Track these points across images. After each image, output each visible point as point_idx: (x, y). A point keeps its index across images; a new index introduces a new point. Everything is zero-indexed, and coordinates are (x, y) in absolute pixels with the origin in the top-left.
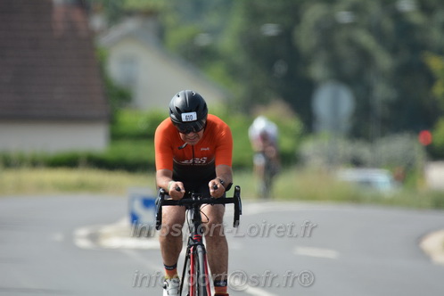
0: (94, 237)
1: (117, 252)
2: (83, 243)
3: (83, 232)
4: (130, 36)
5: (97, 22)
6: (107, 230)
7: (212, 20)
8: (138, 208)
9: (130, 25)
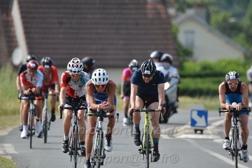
5: (172, 11)
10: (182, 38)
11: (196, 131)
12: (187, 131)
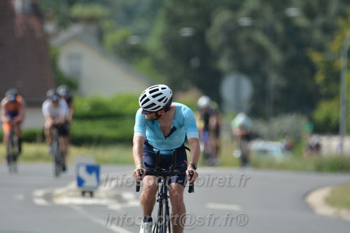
0: (48, 197)
1: (67, 208)
2: (41, 202)
3: (40, 193)
4: (75, 38)
5: (50, 27)
6: (59, 191)
7: (141, 24)
8: (83, 173)
9: (76, 29)
10: (64, 65)
11: (83, 193)
12: (71, 194)
